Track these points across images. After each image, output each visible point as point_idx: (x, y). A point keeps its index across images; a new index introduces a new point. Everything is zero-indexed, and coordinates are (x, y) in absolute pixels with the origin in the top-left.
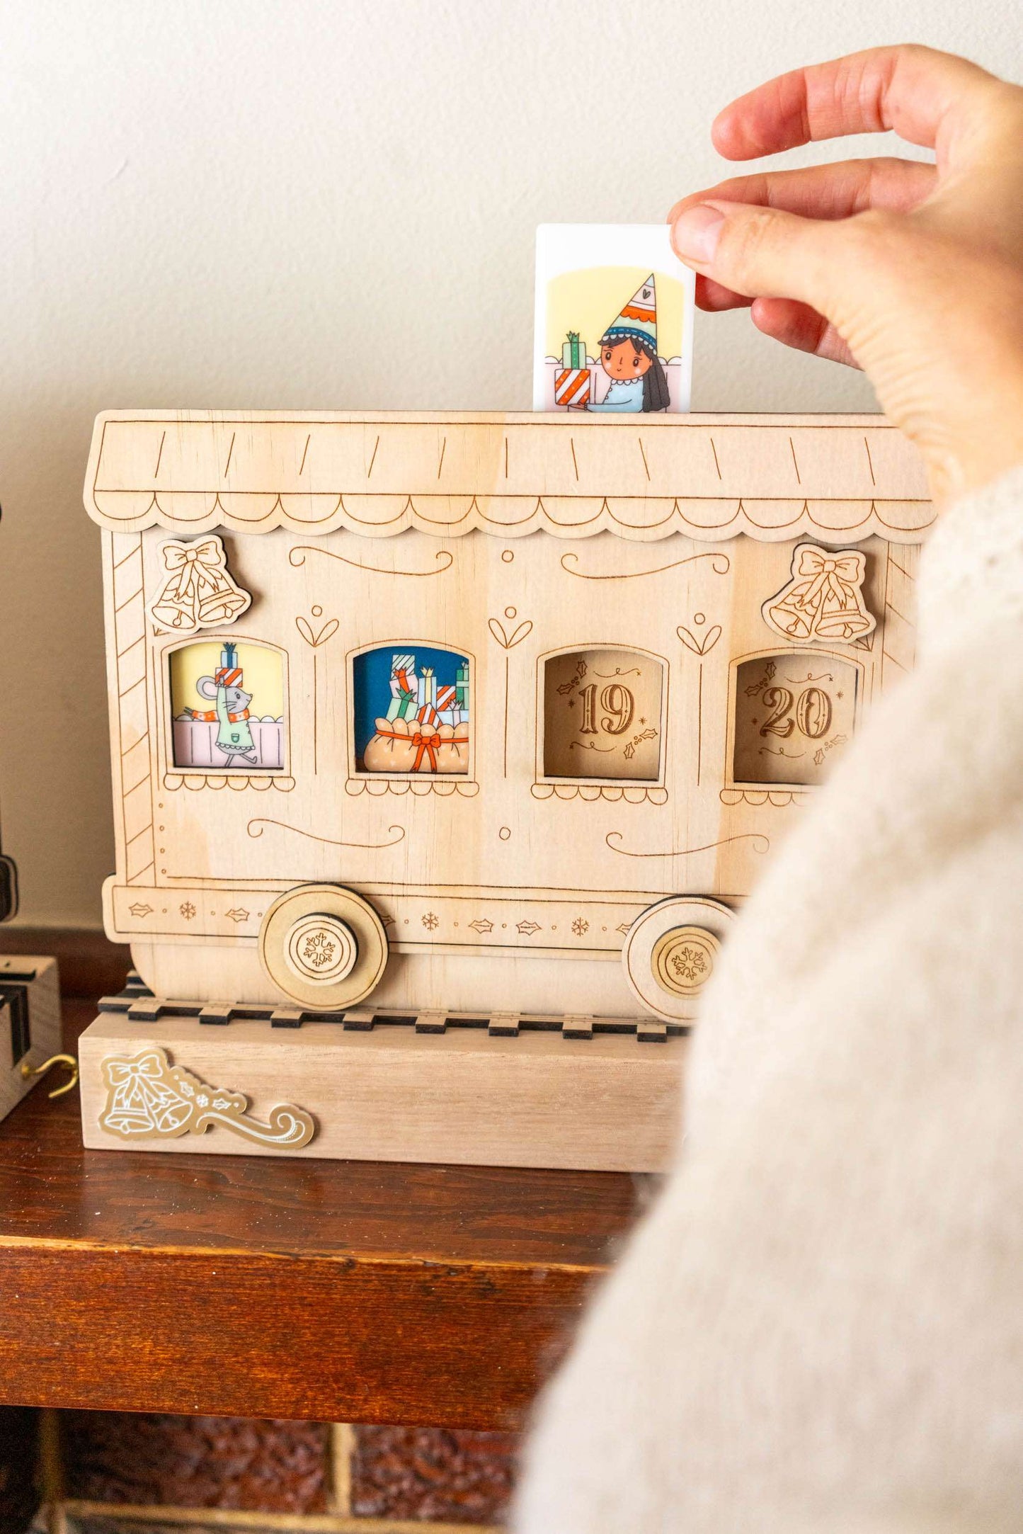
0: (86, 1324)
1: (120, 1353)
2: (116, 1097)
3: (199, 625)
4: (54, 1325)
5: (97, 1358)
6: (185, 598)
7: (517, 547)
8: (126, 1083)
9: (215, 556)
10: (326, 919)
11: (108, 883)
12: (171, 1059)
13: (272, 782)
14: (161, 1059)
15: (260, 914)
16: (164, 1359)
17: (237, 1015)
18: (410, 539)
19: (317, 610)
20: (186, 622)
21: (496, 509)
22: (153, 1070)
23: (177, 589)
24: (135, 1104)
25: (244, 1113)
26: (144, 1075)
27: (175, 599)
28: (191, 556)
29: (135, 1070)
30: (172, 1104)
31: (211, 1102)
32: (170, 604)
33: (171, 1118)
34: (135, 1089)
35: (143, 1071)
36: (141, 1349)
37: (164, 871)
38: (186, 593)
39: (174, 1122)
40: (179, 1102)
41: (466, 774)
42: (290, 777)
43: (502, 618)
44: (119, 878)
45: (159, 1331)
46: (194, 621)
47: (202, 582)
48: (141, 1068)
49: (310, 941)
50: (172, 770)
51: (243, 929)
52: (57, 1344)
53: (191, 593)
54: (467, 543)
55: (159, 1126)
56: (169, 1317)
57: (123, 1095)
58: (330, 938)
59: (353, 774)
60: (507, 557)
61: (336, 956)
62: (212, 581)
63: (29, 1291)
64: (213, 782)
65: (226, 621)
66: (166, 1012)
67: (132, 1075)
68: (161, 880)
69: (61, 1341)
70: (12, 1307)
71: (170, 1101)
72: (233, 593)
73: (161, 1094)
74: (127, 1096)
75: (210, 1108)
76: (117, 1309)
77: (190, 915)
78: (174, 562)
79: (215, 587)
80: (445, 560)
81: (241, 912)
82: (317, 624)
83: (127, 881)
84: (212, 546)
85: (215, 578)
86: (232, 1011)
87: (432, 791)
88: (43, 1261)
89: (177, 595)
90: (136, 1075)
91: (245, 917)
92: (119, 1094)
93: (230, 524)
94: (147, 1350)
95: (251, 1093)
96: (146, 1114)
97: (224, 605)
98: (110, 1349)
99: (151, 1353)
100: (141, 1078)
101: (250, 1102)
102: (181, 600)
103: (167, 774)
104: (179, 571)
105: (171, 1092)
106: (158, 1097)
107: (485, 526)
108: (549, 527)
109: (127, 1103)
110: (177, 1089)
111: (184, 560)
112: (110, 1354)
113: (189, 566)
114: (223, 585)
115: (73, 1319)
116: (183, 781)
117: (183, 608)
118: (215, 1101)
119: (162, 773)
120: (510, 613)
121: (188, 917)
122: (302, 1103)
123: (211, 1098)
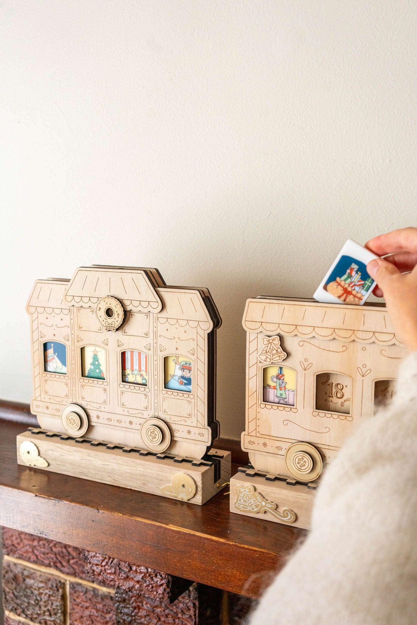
0: (222, 563)
1: (230, 574)
2: (239, 498)
3: (272, 361)
4: (213, 562)
5: (224, 574)
6: (268, 353)
7: (367, 347)
8: (242, 494)
9: (277, 342)
10: (304, 453)
11: (243, 433)
12: (255, 489)
13: (291, 409)
14: (252, 489)
15: (285, 449)
16: (242, 578)
17: (277, 479)
18: (335, 341)
19: (306, 360)
20: (268, 360)
21: (360, 335)
22: (250, 492)
23: (266, 350)
24: (244, 501)
25: (275, 509)
26: (247, 493)
27: (266, 353)
28: (271, 341)
29: (245, 491)
30: (255, 503)
31: (266, 504)
32: (264, 354)
33: (254, 507)
34: (245, 497)
35: (247, 492)
36: (236, 574)
37: (259, 432)
38: (269, 352)
39: (255, 509)
40: (257, 503)
41: (349, 414)
42: (296, 408)
43: (361, 367)
44: (246, 432)
45: (241, 570)
46: (271, 360)
47: (273, 349)
48: (247, 491)
49: (299, 459)
50: (263, 402)
51: (280, 452)
52: (214, 568)
53: (270, 352)
54: (352, 344)
55: (251, 509)
56: (244, 566)
57: (241, 498)
58: (305, 459)
59: (315, 410)
60: (364, 349)
61: (306, 466)
62: (276, 349)
63: (207, 550)
64: (274, 407)
65: (279, 361)
66: (256, 475)
67: (244, 492)
68: (258, 435)
69: (215, 567)
70: (203, 554)
71: (254, 502)
72: (282, 353)
73: (252, 499)
74: (242, 499)
75: (265, 506)
76: (230, 561)
77: (266, 446)
78: (266, 342)
79: (277, 351)
80: (344, 348)
81: (280, 447)
82: (306, 364)
83: (248, 434)
84: (277, 339)
85: (277, 348)
86: (276, 477)
87: (338, 418)
88: (212, 543)
89: (266, 352)
90: (245, 492)
91: (281, 449)
92: (240, 497)
93: (282, 333)
94: (238, 575)
95: (277, 503)
96: (247, 505)
97: (279, 356)
98: (228, 572)
99: (239, 576)
100: (247, 494)
101: (277, 506)
102: (267, 354)
103: (261, 403)
104: (267, 345)
105: (255, 499)
106: (251, 500)
107: (357, 340)
108: (377, 341)
109: (242, 500)
110: (257, 499)
111: (269, 342)
112: (228, 574)
113: (270, 344)
114: (279, 350)
115: (219, 561)
116: (265, 406)
117: (268, 356)
118: (267, 504)
119: (260, 403)
120: (364, 366)
121: (265, 447)
122: (292, 509)
123: (266, 503)
